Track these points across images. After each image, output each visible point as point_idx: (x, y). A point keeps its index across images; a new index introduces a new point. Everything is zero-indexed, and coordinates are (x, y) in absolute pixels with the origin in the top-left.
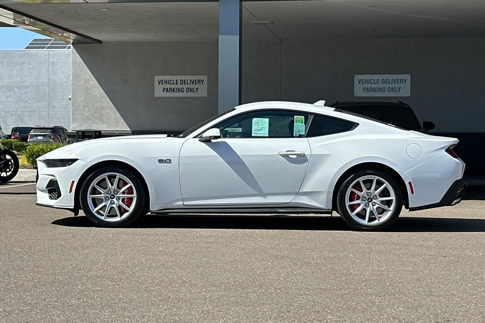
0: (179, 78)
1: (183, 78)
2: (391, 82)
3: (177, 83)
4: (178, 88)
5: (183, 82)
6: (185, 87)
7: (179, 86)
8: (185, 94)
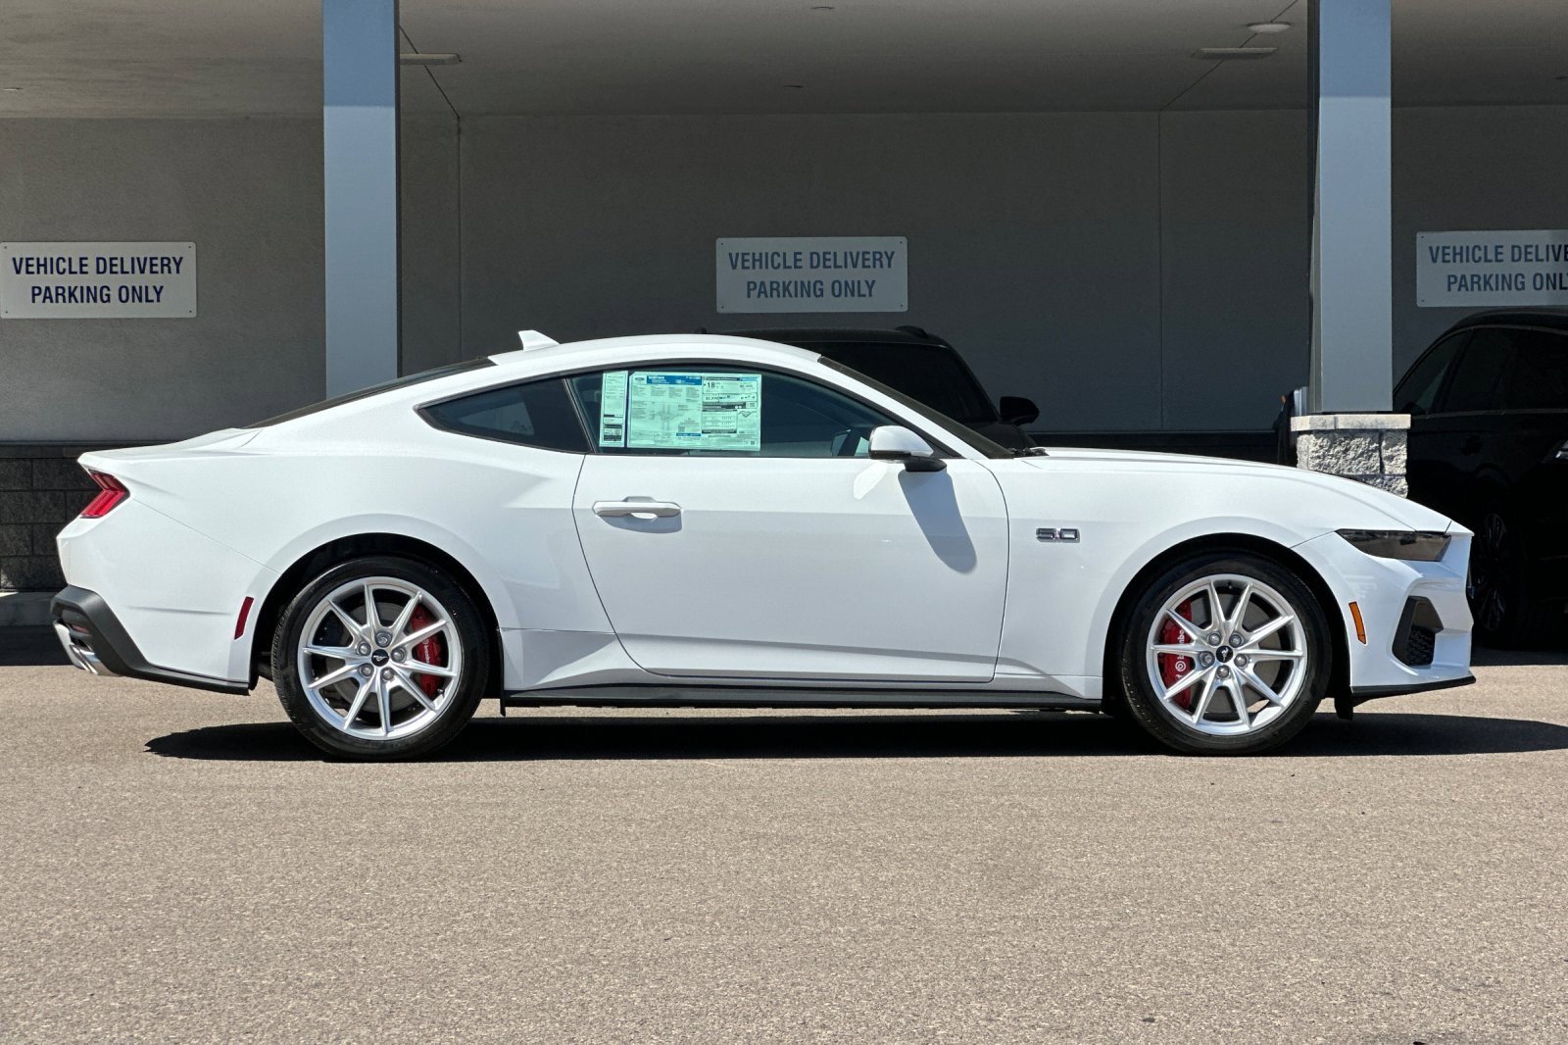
0: (93, 250)
1: (108, 250)
2: (840, 262)
3: (85, 269)
4: (88, 288)
5: (107, 265)
6: (114, 282)
7: (93, 280)
8: (115, 310)
